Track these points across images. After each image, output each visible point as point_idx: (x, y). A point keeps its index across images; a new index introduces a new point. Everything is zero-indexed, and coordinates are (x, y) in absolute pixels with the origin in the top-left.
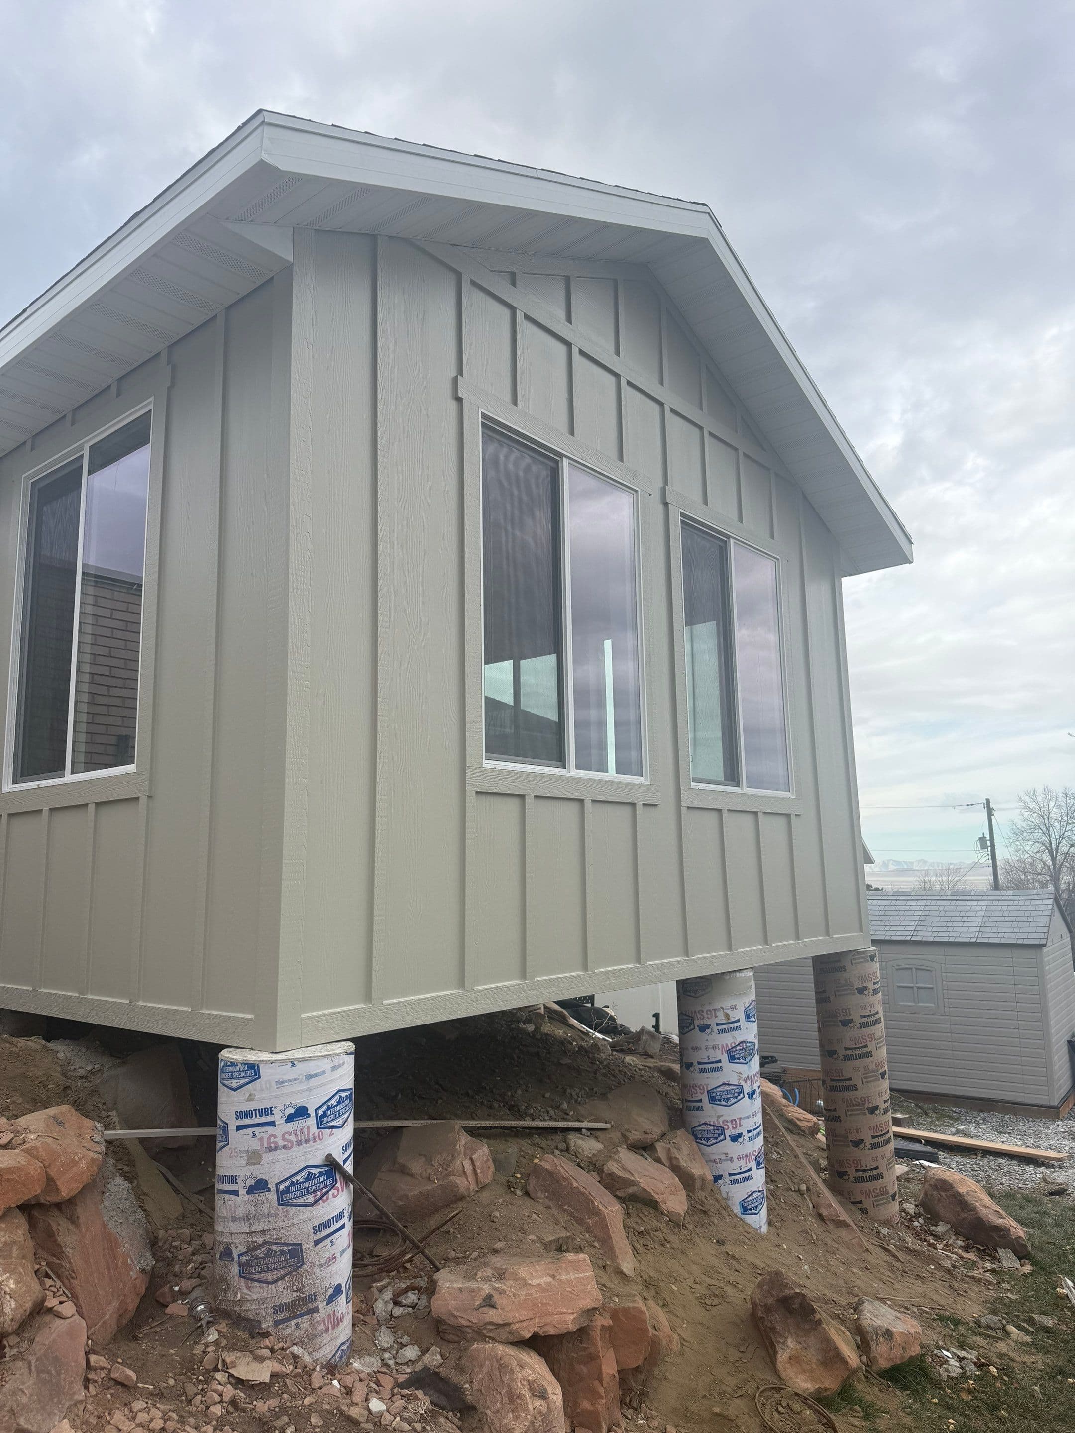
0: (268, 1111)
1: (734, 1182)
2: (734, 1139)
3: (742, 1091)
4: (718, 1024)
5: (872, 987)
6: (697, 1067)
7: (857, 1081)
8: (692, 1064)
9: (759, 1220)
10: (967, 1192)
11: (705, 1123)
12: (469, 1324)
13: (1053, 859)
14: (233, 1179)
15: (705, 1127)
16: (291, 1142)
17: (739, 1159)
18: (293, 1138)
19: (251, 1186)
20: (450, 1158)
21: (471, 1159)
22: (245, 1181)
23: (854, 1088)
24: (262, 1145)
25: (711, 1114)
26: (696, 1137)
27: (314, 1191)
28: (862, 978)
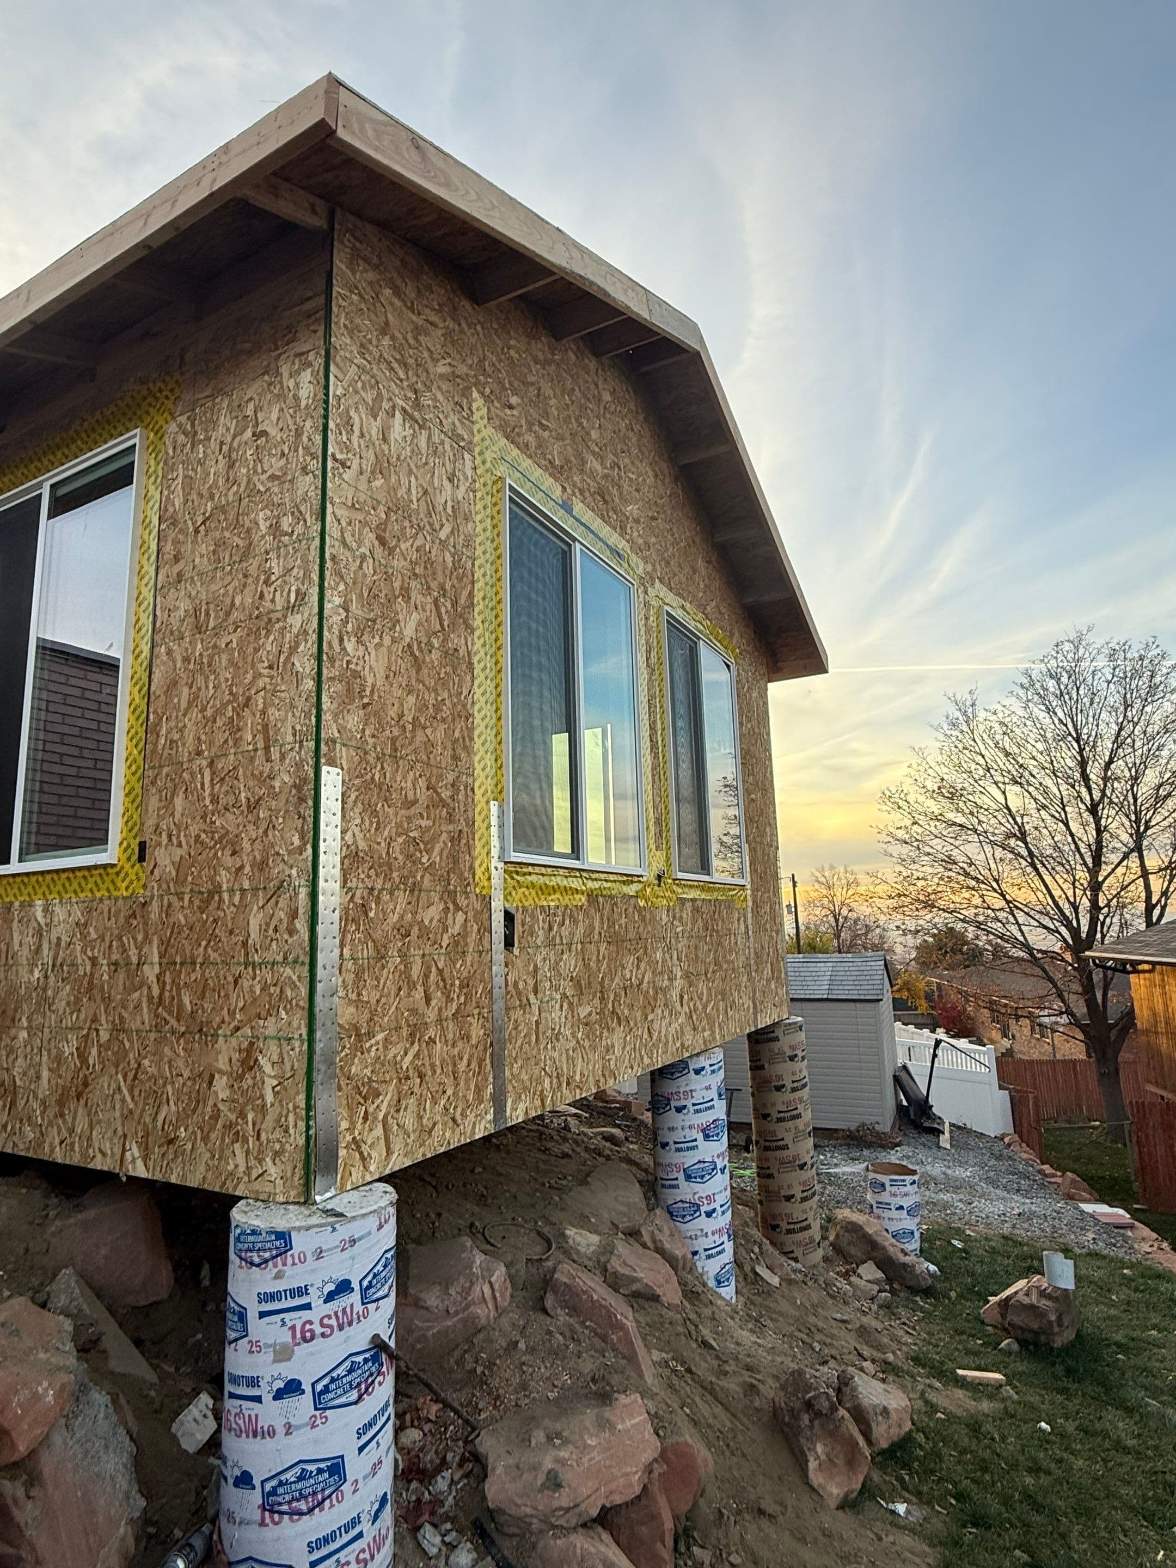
0: (302, 1291)
1: (709, 1257)
2: (709, 1214)
3: (715, 1168)
4: (694, 1105)
5: (800, 1054)
6: (673, 1147)
7: (788, 1140)
8: (667, 1144)
9: (728, 1292)
10: (876, 1232)
11: (681, 1201)
12: (534, 1512)
13: (837, 921)
14: (253, 1382)
15: (680, 1205)
16: (331, 1327)
17: (713, 1233)
18: (333, 1322)
19: (279, 1390)
20: (468, 1285)
21: (490, 1283)
22: (270, 1384)
23: (786, 1147)
24: (294, 1336)
25: (686, 1191)
26: (671, 1214)
27: (359, 1384)
28: (793, 1048)
